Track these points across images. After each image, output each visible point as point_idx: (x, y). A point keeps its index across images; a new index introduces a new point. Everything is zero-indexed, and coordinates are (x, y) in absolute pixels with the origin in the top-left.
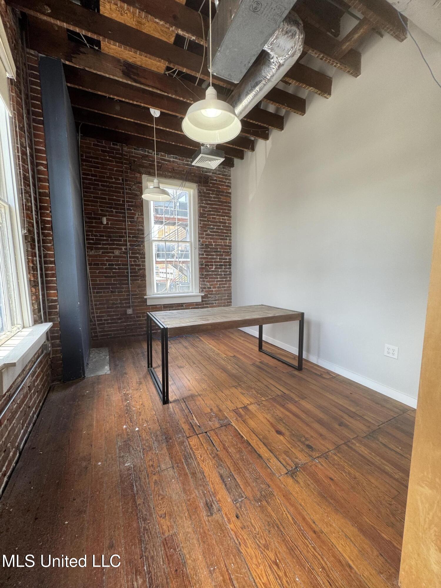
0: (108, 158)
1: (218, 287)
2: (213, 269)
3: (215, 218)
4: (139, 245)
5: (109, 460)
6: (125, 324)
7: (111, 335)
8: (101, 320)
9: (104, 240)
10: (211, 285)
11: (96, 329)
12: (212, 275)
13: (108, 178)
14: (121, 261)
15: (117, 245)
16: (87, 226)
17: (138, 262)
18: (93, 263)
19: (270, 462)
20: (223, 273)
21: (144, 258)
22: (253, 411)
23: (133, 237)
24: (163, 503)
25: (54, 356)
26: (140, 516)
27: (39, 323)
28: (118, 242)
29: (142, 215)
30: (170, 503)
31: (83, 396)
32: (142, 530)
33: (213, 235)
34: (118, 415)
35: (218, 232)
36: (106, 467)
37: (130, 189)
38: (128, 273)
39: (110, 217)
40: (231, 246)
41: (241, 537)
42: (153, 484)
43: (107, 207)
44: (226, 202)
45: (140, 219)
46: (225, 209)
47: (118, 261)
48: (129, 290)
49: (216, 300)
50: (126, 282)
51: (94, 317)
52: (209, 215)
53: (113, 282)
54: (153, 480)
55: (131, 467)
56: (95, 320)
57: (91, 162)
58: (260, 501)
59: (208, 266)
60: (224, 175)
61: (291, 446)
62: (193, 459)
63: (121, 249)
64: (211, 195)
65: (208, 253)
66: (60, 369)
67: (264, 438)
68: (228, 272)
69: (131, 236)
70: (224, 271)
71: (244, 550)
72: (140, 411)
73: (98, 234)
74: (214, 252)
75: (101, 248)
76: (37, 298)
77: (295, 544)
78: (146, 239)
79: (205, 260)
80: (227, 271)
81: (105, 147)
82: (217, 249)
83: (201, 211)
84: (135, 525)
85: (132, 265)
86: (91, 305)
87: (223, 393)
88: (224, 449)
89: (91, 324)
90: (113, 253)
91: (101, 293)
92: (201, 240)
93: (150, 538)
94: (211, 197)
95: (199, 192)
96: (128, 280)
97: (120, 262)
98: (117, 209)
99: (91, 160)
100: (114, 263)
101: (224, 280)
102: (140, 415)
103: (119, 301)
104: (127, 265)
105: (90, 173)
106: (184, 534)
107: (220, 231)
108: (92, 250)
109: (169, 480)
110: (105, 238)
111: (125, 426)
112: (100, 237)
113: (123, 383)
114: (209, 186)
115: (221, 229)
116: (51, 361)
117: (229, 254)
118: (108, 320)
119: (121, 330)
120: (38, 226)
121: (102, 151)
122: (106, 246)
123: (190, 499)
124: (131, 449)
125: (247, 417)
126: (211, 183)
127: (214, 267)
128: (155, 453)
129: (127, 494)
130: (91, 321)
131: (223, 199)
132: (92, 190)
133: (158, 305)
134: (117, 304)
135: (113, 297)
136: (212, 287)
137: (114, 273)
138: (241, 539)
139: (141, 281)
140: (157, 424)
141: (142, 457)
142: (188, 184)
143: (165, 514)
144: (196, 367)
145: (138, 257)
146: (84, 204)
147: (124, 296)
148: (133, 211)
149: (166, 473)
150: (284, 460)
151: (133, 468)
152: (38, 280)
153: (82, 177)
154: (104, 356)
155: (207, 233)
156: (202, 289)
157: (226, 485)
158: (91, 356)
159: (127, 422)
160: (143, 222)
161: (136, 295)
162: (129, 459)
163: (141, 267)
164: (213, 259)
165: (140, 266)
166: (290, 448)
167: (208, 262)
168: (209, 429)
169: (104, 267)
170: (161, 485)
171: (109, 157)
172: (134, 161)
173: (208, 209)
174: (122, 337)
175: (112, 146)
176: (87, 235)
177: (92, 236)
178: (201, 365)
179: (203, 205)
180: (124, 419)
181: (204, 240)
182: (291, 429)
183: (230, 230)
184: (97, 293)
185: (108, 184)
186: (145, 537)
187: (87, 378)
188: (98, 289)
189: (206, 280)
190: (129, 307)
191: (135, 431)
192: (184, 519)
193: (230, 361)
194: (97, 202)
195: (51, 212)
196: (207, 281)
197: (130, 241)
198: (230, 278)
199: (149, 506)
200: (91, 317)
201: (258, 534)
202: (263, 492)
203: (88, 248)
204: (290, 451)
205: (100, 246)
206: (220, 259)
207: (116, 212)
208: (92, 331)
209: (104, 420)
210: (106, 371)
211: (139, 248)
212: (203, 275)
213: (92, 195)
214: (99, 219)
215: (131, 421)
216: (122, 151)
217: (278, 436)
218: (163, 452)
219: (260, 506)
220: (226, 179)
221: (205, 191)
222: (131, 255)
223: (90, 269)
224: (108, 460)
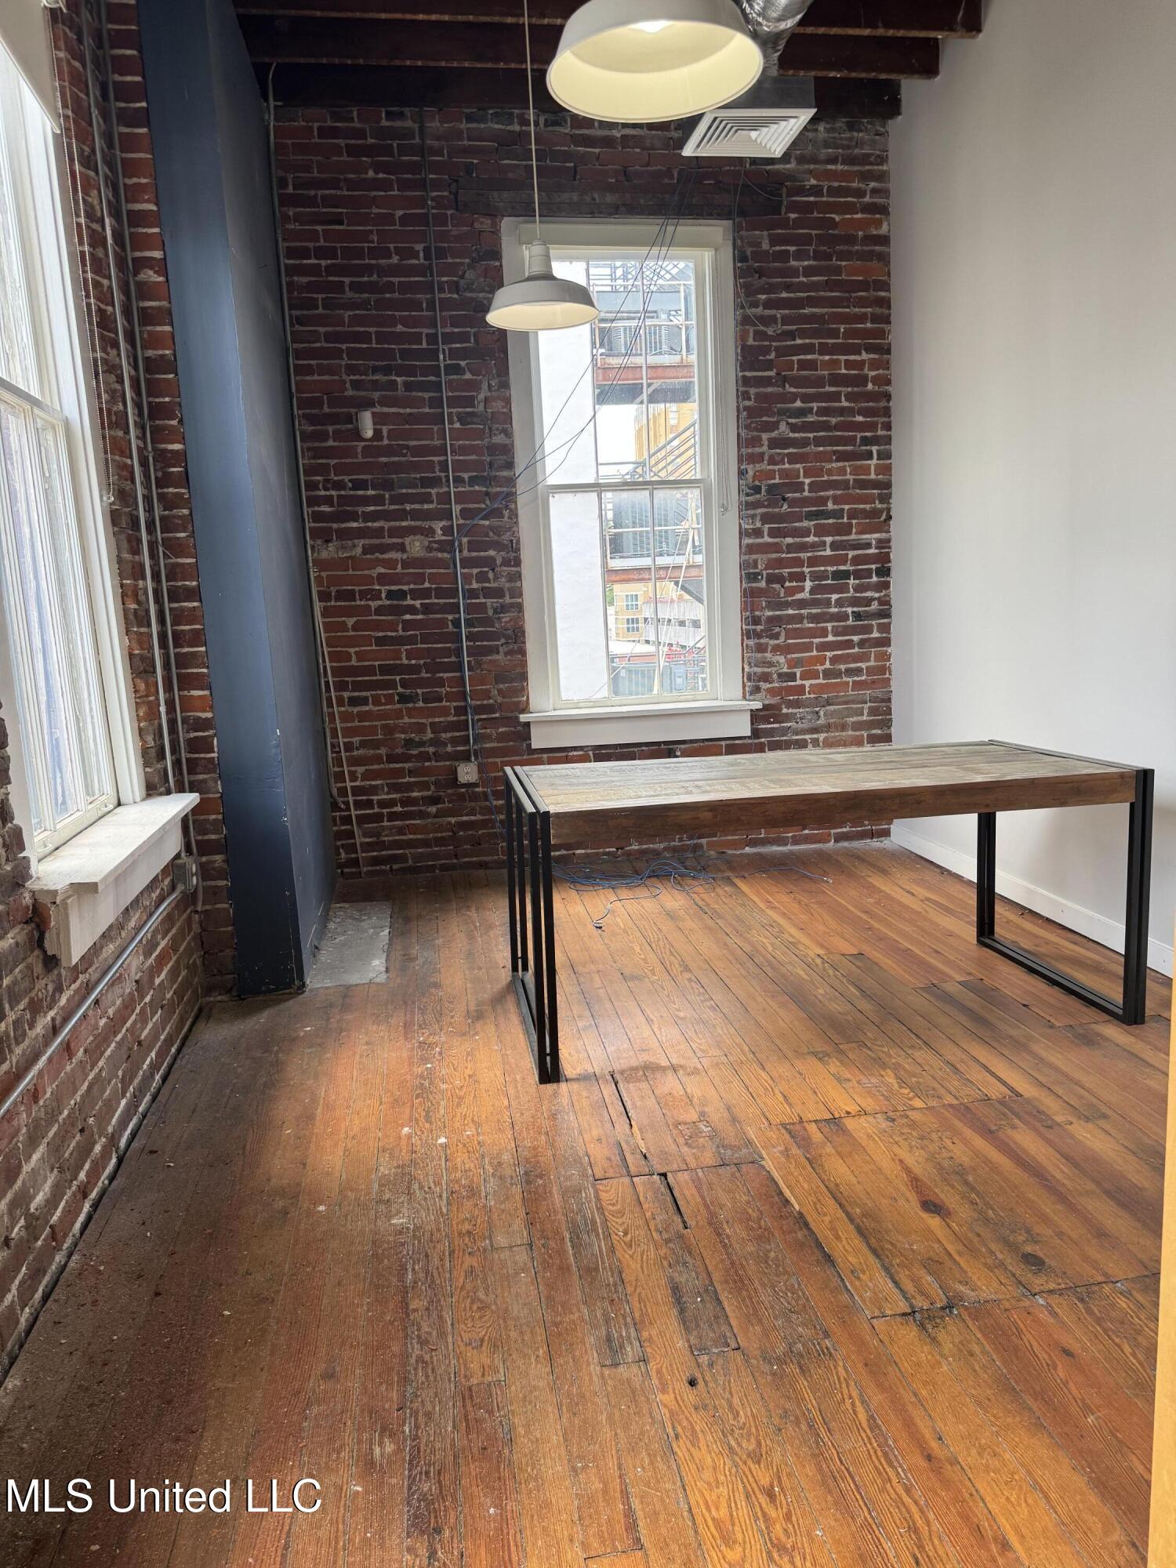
0: (371, 174)
1: (827, 674)
2: (805, 595)
3: (811, 365)
4: (496, 513)
5: (349, 1205)
6: (453, 820)
7: (402, 858)
8: (369, 804)
9: (366, 501)
10: (793, 664)
11: (350, 835)
12: (800, 619)
13: (374, 253)
14: (433, 578)
15: (415, 515)
16: (309, 449)
17: (496, 579)
18: (333, 590)
19: (858, 1278)
20: (850, 610)
21: (518, 562)
22: (860, 1136)
23: (473, 481)
24: (480, 1318)
25: (208, 907)
26: (413, 1332)
27: (161, 794)
28: (417, 506)
29: (505, 385)
30: (501, 1322)
31: (294, 1039)
32: (413, 1360)
33: (805, 443)
34: (391, 1100)
35: (825, 426)
36: (339, 1217)
37: (455, 287)
38: (456, 623)
39: (386, 410)
40: (888, 485)
41: (685, 1423)
42: (463, 1274)
43: (375, 370)
44: (864, 286)
45: (497, 406)
46: (862, 318)
47: (420, 578)
48: (465, 692)
49: (815, 730)
50: (453, 659)
51: (343, 792)
52: (782, 352)
53: (405, 662)
54: (466, 1265)
55: (408, 1228)
56: (347, 803)
57: (311, 202)
58: (780, 1361)
59: (781, 580)
60: (851, 160)
61: (961, 1248)
62: (597, 1235)
63: (431, 531)
64: (793, 263)
65: (780, 526)
66: (229, 952)
67: (864, 1215)
68: (875, 606)
69: (466, 476)
70: (855, 602)
71: (684, 1449)
72: (461, 1094)
73: (346, 478)
74: (810, 516)
75: (361, 533)
76: (152, 714)
77: (847, 1470)
78: (521, 486)
79: (765, 556)
80: (868, 602)
81: (360, 134)
82: (823, 501)
83: (750, 342)
84: (395, 1349)
85: (472, 594)
86: (333, 746)
87: (763, 1068)
88: (710, 1224)
89: (334, 819)
90: (402, 548)
91: (364, 701)
92: (751, 470)
93: (432, 1378)
94: (795, 272)
95: (740, 257)
96: (458, 652)
97: (427, 585)
98: (410, 371)
99: (312, 193)
100: (405, 588)
101: (856, 638)
102: (459, 1105)
103: (429, 735)
104: (453, 593)
105: (311, 245)
106: (522, 1388)
107: (834, 420)
108: (327, 541)
109: (511, 1272)
110: (371, 492)
111: (406, 1130)
112: (354, 488)
113: (423, 1014)
114: (785, 223)
115: (842, 411)
116: (201, 923)
117: (880, 519)
118: (392, 803)
119: (440, 842)
120: (146, 475)
121: (352, 151)
122: (376, 524)
123: (561, 1323)
124: (416, 1186)
125: (829, 1149)
126: (794, 207)
127: (808, 584)
128: (485, 1206)
129: (386, 1283)
130: (335, 806)
131: (849, 270)
132: (320, 311)
133: (575, 748)
134: (422, 744)
135: (406, 720)
136: (798, 672)
137: (406, 626)
138: (684, 1428)
139: (506, 654)
140: (509, 1134)
141: (444, 1210)
142: (687, 228)
143: (482, 1340)
144: (690, 980)
145: (493, 559)
146: (295, 366)
147: (447, 714)
148: (468, 376)
149: (505, 1255)
150: (915, 1280)
151: (414, 1231)
152: (153, 655)
153: (286, 266)
154: (374, 928)
155: (775, 434)
156: (754, 683)
157: (682, 1311)
158: (331, 926)
159: (416, 1120)
160: (508, 418)
161: (489, 709)
162: (405, 1210)
163: (508, 600)
164: (803, 547)
165: (502, 596)
166: (952, 1252)
167: (780, 563)
168: (675, 1167)
169: (374, 604)
170: (485, 1279)
171: (376, 173)
172: (469, 168)
173: (781, 328)
174: (444, 868)
175: (384, 123)
176: (311, 486)
177: (326, 489)
178: (713, 976)
179: (759, 311)
180: (407, 1111)
181: (765, 466)
182: (987, 1204)
183: (887, 412)
184: (353, 702)
185: (375, 278)
186: (416, 1375)
187: (311, 990)
188: (354, 690)
189: (773, 642)
190: (466, 757)
191: (435, 1145)
192: (533, 1360)
193: (831, 972)
194: (337, 354)
195: (181, 421)
196: (777, 649)
197: (461, 498)
198: (885, 629)
199: (441, 1317)
200: (335, 792)
201: (741, 1428)
202: (800, 1345)
203: (315, 534)
204: (949, 1263)
205: (355, 525)
206: (834, 546)
207: (408, 386)
208: (339, 843)
209: (348, 1107)
210: (371, 975)
211: (495, 522)
212: (756, 621)
213: (322, 330)
214: (349, 419)
215: (428, 1119)
216: (422, 139)
217: (925, 1215)
218: (507, 1206)
219: (774, 1374)
220: (865, 177)
221: (765, 246)
222: (466, 553)
223: (326, 613)
224: (346, 1203)
